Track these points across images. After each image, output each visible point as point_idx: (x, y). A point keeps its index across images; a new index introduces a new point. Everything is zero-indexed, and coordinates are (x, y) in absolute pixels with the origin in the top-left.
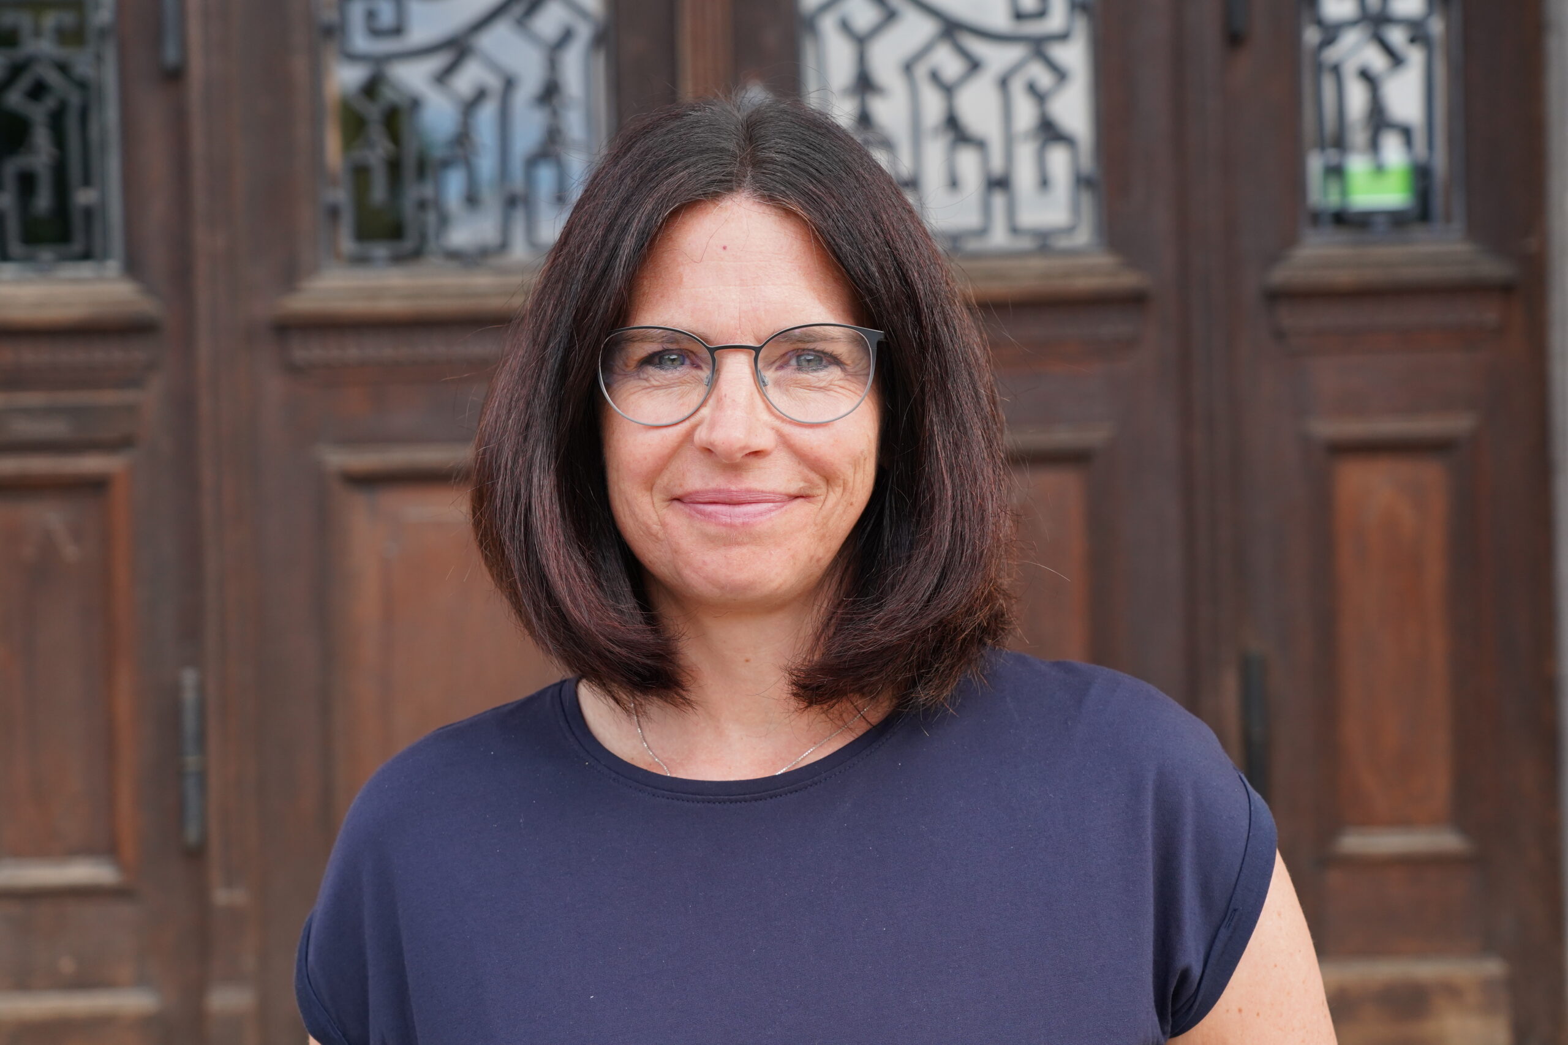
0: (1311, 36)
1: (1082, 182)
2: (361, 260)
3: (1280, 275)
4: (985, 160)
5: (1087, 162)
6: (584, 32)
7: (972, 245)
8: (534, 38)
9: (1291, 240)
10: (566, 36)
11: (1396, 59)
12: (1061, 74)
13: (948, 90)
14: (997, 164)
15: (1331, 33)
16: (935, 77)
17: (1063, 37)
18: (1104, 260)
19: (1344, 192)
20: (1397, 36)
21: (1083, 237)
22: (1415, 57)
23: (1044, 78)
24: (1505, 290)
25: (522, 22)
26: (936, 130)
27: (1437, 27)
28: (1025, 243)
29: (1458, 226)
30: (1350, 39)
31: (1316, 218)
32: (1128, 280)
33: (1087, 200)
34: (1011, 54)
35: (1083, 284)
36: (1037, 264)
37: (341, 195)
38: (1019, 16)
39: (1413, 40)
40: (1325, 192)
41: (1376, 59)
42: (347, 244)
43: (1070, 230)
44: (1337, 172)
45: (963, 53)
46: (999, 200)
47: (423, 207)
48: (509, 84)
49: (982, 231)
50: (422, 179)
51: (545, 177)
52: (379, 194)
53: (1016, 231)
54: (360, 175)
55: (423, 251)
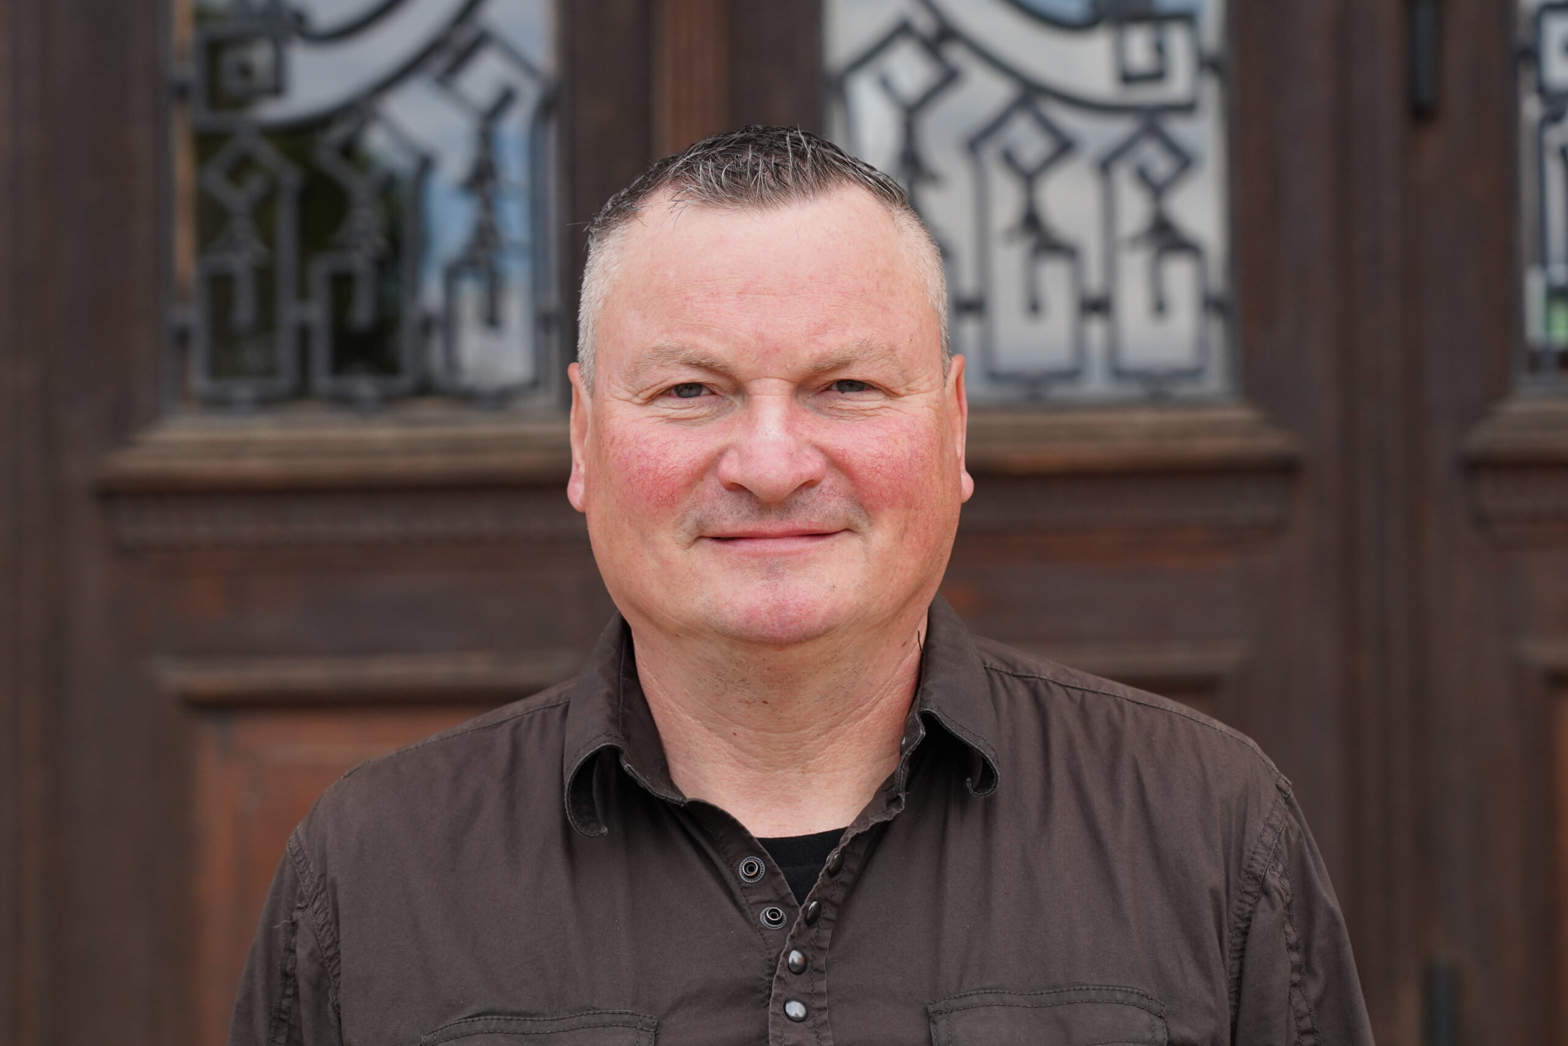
0: (1532, 108)
1: (1211, 305)
2: (219, 403)
4: (1077, 275)
5: (1217, 279)
6: (529, 96)
7: (1060, 392)
8: (462, 102)
9: (1499, 390)
10: (506, 99)
12: (1183, 162)
13: (1029, 178)
14: (1094, 280)
15: (1558, 105)
16: (1009, 159)
17: (1187, 108)
18: (1239, 414)
21: (1213, 383)
23: (1160, 165)
25: (447, 78)
26: (1011, 234)
28: (1133, 390)
31: (1535, 360)
32: (1272, 442)
33: (1216, 330)
34: (1117, 129)
35: (1207, 446)
36: (1146, 418)
37: (192, 315)
38: (1128, 78)
40: (1548, 324)
42: (199, 382)
43: (1193, 374)
45: (1048, 127)
46: (1096, 330)
47: (304, 334)
48: (426, 164)
49: (1072, 374)
50: (303, 293)
51: (470, 294)
52: (244, 312)
53: (1118, 373)
54: (220, 285)
55: (302, 391)
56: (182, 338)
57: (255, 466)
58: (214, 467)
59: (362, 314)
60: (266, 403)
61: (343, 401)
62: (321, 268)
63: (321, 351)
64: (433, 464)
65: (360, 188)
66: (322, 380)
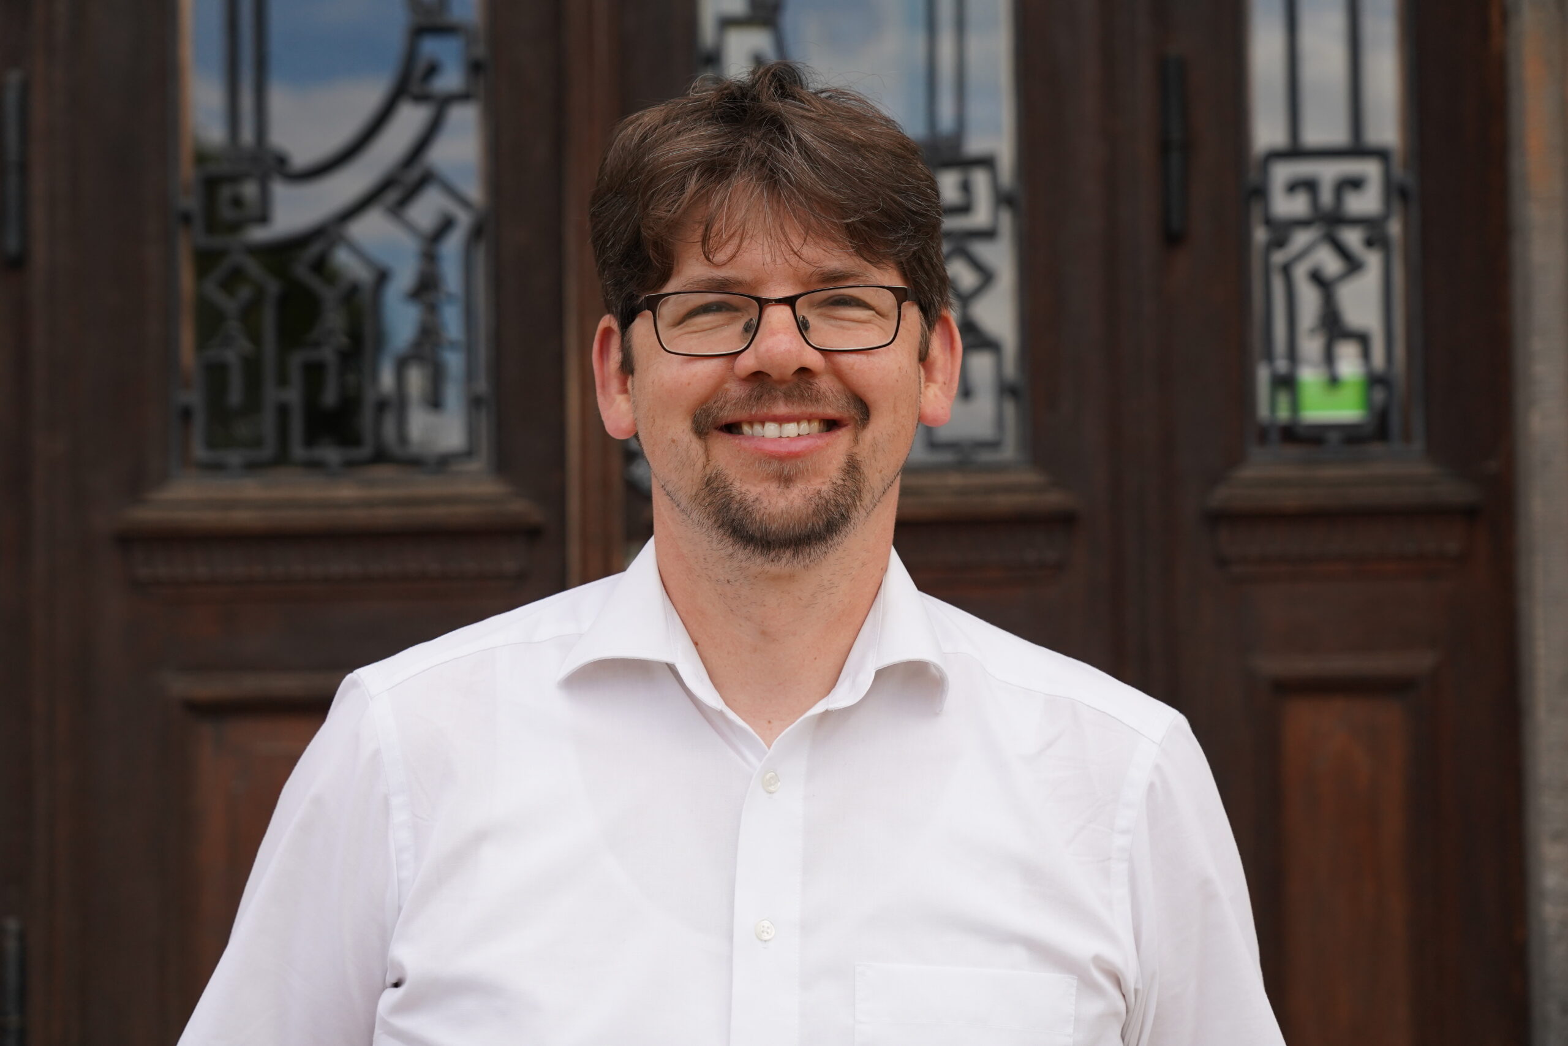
0: (1260, 235)
1: (1006, 390)
2: (216, 467)
3: (1221, 496)
5: (1011, 369)
6: (464, 220)
8: (410, 227)
9: (1236, 458)
10: (446, 225)
11: (1353, 265)
12: (987, 277)
15: (1281, 232)
17: (988, 234)
18: (1030, 476)
19: (1295, 405)
20: (1353, 238)
21: (1009, 452)
22: (1373, 261)
23: (968, 279)
24: (1469, 514)
25: (398, 209)
27: (1395, 228)
28: (947, 457)
29: (1418, 445)
30: (1301, 238)
31: (1263, 434)
32: (1054, 499)
33: (1010, 409)
35: (1003, 502)
36: (956, 479)
37: (194, 397)
39: (1369, 243)
40: (1273, 406)
41: (1330, 263)
42: (199, 452)
43: (994, 445)
44: (1287, 383)
47: (283, 411)
48: (383, 276)
50: (283, 380)
51: (416, 379)
52: (235, 396)
53: (932, 442)
54: (216, 373)
55: (282, 459)
56: (186, 414)
57: (243, 518)
58: (211, 518)
59: (330, 397)
61: (315, 466)
62: (297, 359)
64: (387, 516)
65: (329, 296)
66: (298, 451)
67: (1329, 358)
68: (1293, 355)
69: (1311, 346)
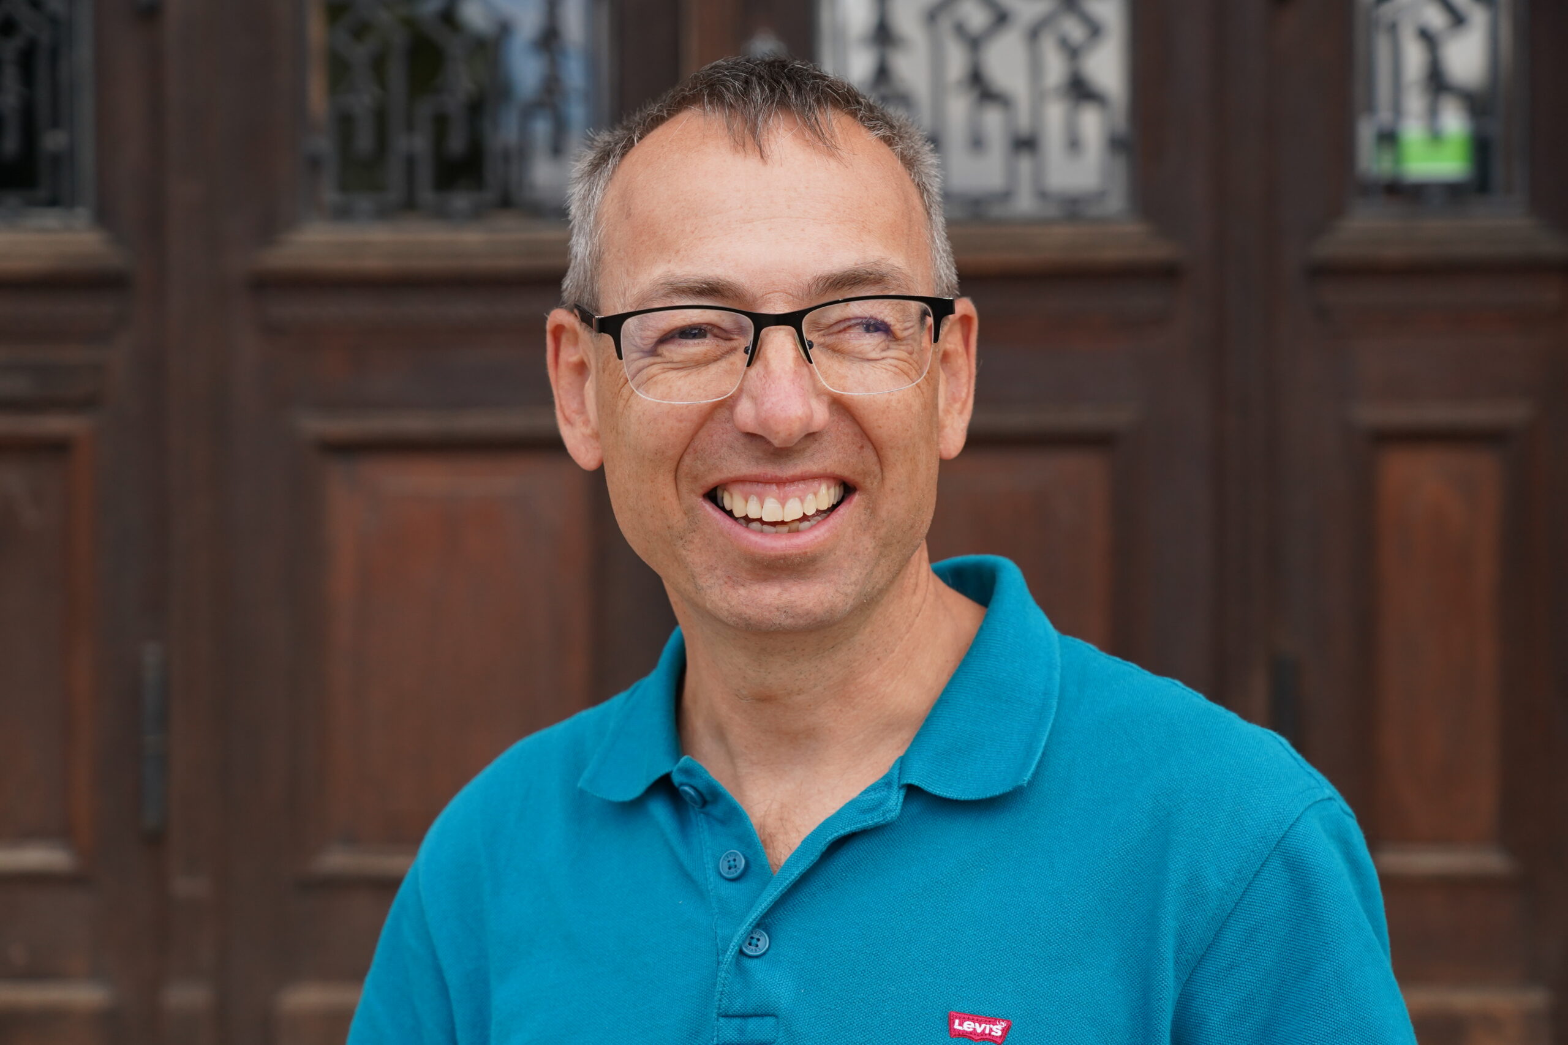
1: (1116, 144)
2: (342, 214)
3: (1324, 249)
5: (1120, 123)
7: (997, 211)
9: (1337, 211)
11: (1457, 18)
12: (1095, 30)
13: (974, 43)
14: (1023, 121)
16: (960, 29)
18: (1134, 229)
19: (1398, 158)
21: (1116, 203)
22: (1479, 17)
23: (1075, 31)
26: (960, 87)
28: (1056, 210)
29: (1519, 198)
31: (1367, 189)
32: (1159, 251)
33: (1120, 167)
34: (1039, 7)
35: (1111, 254)
36: (1064, 232)
37: (323, 144)
40: (1377, 160)
41: (1436, 18)
42: (330, 195)
43: (1100, 196)
44: (1389, 138)
46: (1025, 165)
47: (411, 162)
48: (505, 29)
49: (1006, 196)
50: (410, 127)
51: (541, 128)
52: (364, 142)
53: (1042, 195)
54: (345, 123)
55: (409, 205)
56: (315, 163)
57: (373, 264)
59: (457, 144)
60: (383, 213)
61: (442, 214)
62: (425, 109)
63: (425, 174)
64: (510, 263)
65: (455, 48)
66: (426, 195)
67: (1433, 113)
68: (1397, 109)
69: (1415, 102)
